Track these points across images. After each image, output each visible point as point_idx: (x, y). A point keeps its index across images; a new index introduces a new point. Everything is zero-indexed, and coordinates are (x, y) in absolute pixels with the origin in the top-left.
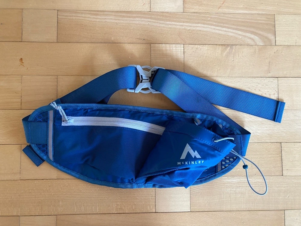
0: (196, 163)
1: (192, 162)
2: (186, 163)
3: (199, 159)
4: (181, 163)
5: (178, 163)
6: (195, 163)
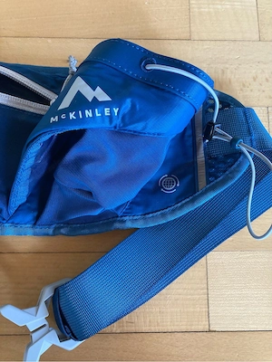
0: (97, 115)
1: (87, 111)
2: (72, 116)
3: (105, 104)
4: (59, 118)
5: (52, 118)
6: (93, 113)
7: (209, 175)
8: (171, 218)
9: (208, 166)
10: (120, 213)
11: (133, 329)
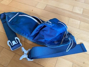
7: (63, 43)
8: (54, 47)
9: (63, 41)
10: (46, 43)
11: (40, 64)
